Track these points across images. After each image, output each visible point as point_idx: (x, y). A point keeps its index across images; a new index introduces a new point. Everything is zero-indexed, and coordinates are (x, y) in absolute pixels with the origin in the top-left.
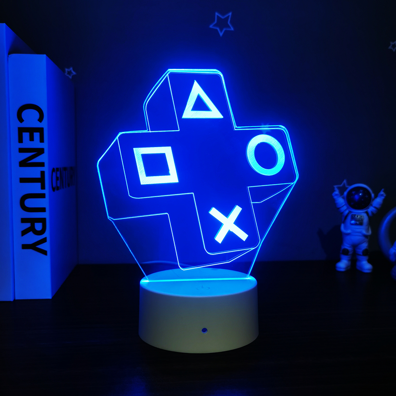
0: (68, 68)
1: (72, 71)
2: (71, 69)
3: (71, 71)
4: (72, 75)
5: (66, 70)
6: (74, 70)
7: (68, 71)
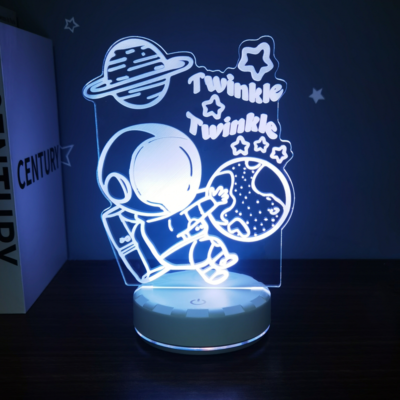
0: (69, 19)
1: (74, 22)
2: (73, 19)
3: (72, 21)
4: (74, 27)
5: (67, 21)
6: (75, 21)
7: (68, 23)
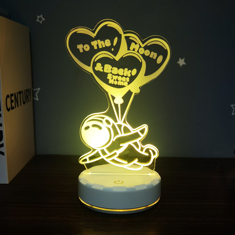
0: (39, 15)
6: (43, 17)
7: (39, 18)
